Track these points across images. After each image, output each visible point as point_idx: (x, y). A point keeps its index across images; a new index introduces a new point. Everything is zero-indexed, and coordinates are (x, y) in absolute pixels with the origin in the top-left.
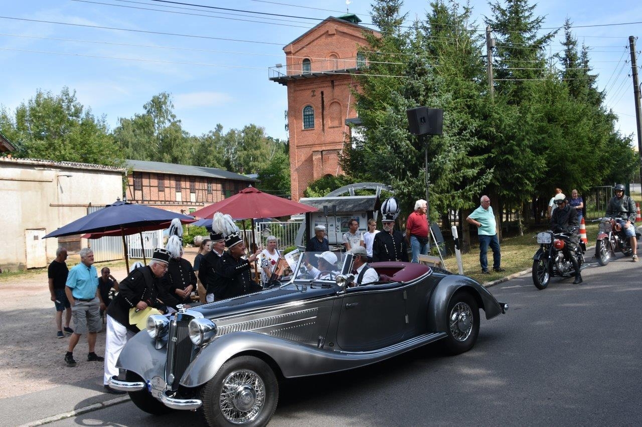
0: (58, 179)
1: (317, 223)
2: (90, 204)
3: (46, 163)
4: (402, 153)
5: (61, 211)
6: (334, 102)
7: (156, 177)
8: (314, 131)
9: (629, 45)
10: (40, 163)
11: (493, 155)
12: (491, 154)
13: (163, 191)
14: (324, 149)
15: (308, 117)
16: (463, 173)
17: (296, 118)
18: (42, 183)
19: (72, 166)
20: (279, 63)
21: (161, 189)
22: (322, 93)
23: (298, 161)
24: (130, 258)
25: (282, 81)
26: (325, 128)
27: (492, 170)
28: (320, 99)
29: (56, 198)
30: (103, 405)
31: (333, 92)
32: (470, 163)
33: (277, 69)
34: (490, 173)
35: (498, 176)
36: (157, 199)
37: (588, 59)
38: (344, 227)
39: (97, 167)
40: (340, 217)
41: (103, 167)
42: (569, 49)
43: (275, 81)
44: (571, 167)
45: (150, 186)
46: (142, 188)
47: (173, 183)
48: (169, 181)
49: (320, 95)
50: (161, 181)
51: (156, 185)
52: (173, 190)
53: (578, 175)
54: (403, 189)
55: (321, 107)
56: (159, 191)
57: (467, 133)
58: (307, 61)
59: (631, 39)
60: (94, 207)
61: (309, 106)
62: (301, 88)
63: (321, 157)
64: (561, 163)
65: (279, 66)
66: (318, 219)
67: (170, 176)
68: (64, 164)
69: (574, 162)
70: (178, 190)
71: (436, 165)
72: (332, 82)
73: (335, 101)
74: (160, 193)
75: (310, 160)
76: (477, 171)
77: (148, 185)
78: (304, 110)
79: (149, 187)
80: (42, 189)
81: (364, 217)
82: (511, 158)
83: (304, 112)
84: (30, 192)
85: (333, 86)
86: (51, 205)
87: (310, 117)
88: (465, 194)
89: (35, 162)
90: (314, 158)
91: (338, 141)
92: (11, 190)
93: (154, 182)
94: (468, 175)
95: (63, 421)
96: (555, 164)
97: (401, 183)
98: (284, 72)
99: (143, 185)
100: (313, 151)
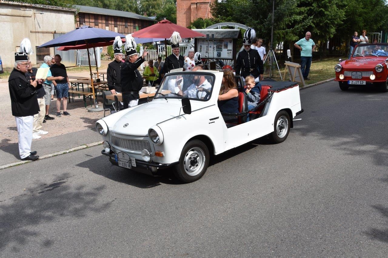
0: (35, 15)
1: (201, 45)
2: (55, 31)
3: (27, 4)
5: (37, 35)
7: (94, 16)
10: (23, 4)
11: (312, 8)
13: (98, 25)
14: (198, 2)
16: (294, 18)
18: (25, 17)
19: (43, 7)
21: (96, 24)
23: (182, 9)
24: (80, 66)
27: (312, 17)
29: (34, 28)
30: (87, 146)
32: (298, 11)
34: (311, 19)
35: (315, 21)
38: (218, 48)
39: (59, 8)
40: (216, 42)
41: (62, 8)
44: (357, 18)
45: (90, 22)
46: (85, 23)
47: (104, 22)
48: (101, 20)
50: (96, 20)
51: (94, 21)
52: (104, 25)
53: (361, 24)
54: (257, 26)
56: (95, 25)
60: (57, 33)
63: (196, 7)
64: (352, 16)
66: (202, 43)
67: (102, 16)
68: (38, 6)
69: (360, 16)
70: (107, 25)
71: (279, 12)
75: (190, 9)
76: (302, 17)
77: (88, 21)
79: (89, 23)
80: (25, 21)
81: (230, 42)
82: (323, 10)
84: (18, 23)
86: (31, 32)
88: (294, 31)
89: (20, 4)
90: (192, 7)
92: (6, 21)
93: (92, 20)
94: (297, 19)
95: (65, 155)
96: (349, 16)
97: (256, 22)
99: (85, 21)
100: (191, 3)
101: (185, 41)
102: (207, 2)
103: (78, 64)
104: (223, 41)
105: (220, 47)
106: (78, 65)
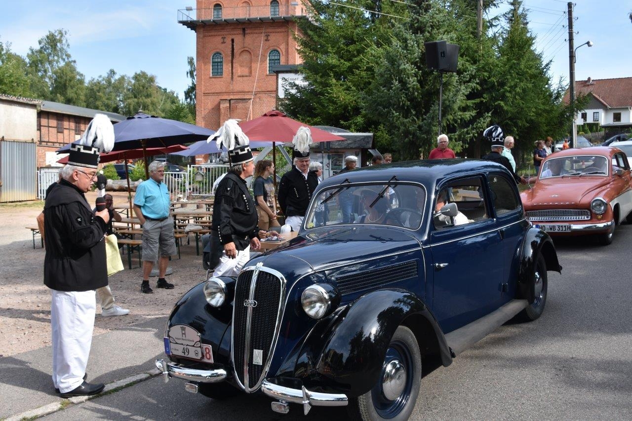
2: (3, 137)
4: (408, 89)
6: (245, 51)
7: (55, 117)
8: (222, 79)
9: (567, 10)
12: (482, 99)
13: (62, 132)
14: (232, 98)
15: (216, 64)
16: (460, 116)
17: (205, 64)
20: (189, 6)
21: (60, 130)
22: (233, 41)
23: (204, 109)
25: (191, 25)
26: (234, 77)
27: (490, 114)
28: (230, 47)
31: (244, 40)
32: (463, 106)
33: (187, 13)
34: (487, 117)
36: (55, 141)
37: (528, 21)
38: (335, 165)
39: (12, 98)
40: (332, 154)
41: (18, 98)
42: (515, 10)
43: (183, 25)
45: (49, 127)
46: (40, 128)
47: (73, 125)
48: (68, 123)
49: (231, 42)
50: (60, 122)
51: (55, 125)
52: (73, 132)
55: (230, 54)
56: (58, 132)
57: (467, 75)
58: (218, 6)
59: (570, 5)
60: (7, 141)
61: (218, 53)
62: (210, 34)
63: (228, 105)
65: (189, 9)
67: (70, 117)
70: (77, 133)
71: (445, 103)
72: (244, 30)
73: (246, 49)
74: (59, 134)
75: (217, 108)
76: (473, 114)
77: (47, 125)
78: (213, 56)
79: (47, 128)
82: (502, 103)
83: (213, 59)
85: (244, 34)
87: (219, 64)
88: (462, 136)
90: (222, 106)
91: (247, 91)
93: (53, 122)
94: (466, 118)
98: (193, 16)
99: (42, 125)
100: (221, 100)
101: (214, 161)
102: (247, 99)
103: (41, 197)
104: (343, 153)
105: (338, 163)
106: (39, 198)
